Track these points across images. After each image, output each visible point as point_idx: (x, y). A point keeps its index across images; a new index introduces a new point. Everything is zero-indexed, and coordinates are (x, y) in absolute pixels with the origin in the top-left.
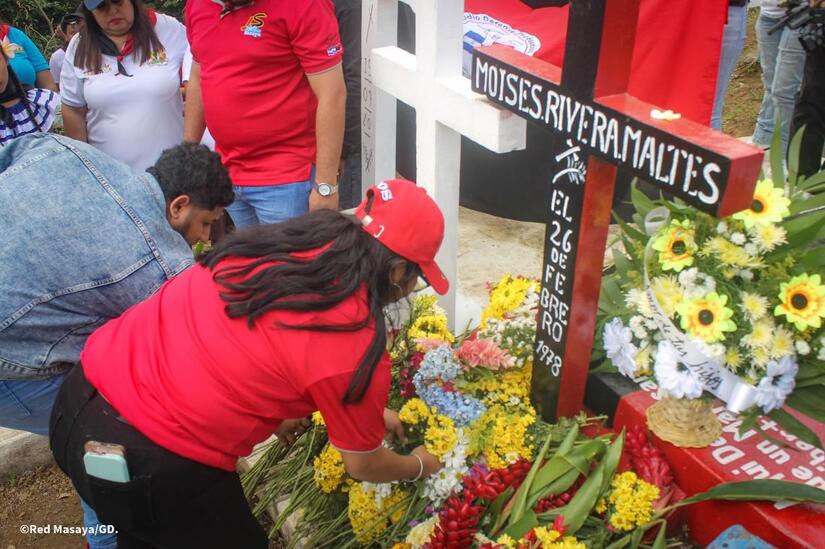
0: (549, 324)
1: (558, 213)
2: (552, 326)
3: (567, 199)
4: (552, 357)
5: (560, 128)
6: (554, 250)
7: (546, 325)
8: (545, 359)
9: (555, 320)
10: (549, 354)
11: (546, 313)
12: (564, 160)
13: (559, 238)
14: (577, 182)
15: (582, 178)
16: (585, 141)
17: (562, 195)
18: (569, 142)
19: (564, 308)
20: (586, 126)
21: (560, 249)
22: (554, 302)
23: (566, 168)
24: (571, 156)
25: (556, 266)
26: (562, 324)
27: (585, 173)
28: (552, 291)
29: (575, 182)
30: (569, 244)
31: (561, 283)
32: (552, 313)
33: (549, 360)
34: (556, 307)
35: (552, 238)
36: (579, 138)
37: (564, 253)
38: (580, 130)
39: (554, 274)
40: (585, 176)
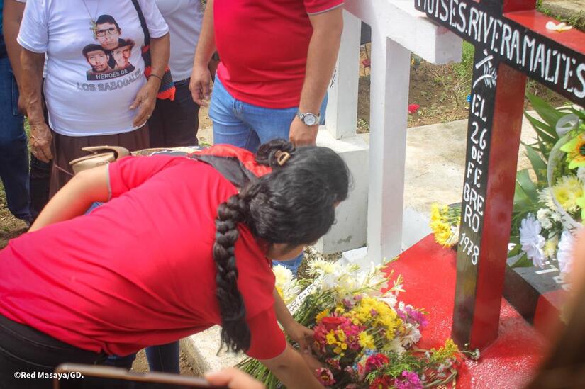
0: (469, 216)
1: (477, 114)
2: (471, 217)
3: (483, 101)
4: (471, 247)
5: (479, 40)
6: (474, 148)
7: (467, 217)
8: (467, 250)
9: (475, 212)
10: (469, 245)
11: (467, 206)
12: (482, 67)
13: (477, 137)
14: (491, 86)
15: (494, 82)
16: (496, 50)
17: (479, 98)
18: (485, 52)
19: (481, 200)
20: (497, 38)
21: (478, 147)
22: (474, 196)
23: (483, 74)
24: (487, 63)
25: (475, 162)
26: (479, 215)
27: (496, 78)
28: (472, 186)
29: (489, 86)
30: (484, 142)
31: (478, 178)
32: (472, 206)
33: (470, 250)
34: (474, 200)
35: (472, 138)
36: (492, 48)
37: (481, 150)
38: (493, 41)
39: (474, 170)
40: (496, 80)
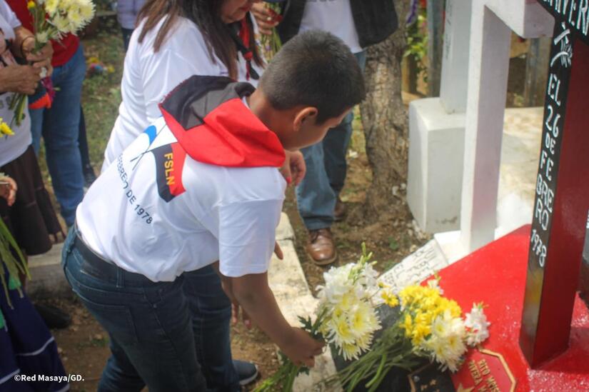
0: (540, 211)
1: (552, 97)
2: (542, 213)
3: (559, 82)
4: (540, 246)
5: (559, 11)
6: (548, 135)
7: (538, 212)
8: (536, 249)
9: (545, 208)
10: (539, 243)
11: (539, 200)
12: (559, 43)
13: (551, 124)
14: (566, 66)
15: (569, 61)
16: (573, 24)
17: (556, 79)
18: (564, 26)
19: (551, 195)
20: (575, 9)
21: (551, 133)
22: (545, 189)
23: (559, 51)
24: (564, 39)
25: (548, 151)
26: (548, 211)
27: (571, 56)
28: (545, 178)
29: (564, 65)
30: (557, 129)
31: (550, 170)
32: (543, 201)
33: (539, 248)
34: (545, 194)
35: (547, 124)
36: (570, 20)
37: (554, 138)
38: (571, 13)
39: (546, 159)
40: (571, 59)
